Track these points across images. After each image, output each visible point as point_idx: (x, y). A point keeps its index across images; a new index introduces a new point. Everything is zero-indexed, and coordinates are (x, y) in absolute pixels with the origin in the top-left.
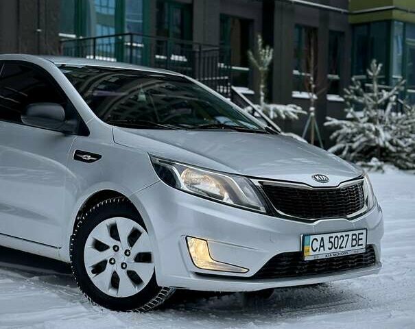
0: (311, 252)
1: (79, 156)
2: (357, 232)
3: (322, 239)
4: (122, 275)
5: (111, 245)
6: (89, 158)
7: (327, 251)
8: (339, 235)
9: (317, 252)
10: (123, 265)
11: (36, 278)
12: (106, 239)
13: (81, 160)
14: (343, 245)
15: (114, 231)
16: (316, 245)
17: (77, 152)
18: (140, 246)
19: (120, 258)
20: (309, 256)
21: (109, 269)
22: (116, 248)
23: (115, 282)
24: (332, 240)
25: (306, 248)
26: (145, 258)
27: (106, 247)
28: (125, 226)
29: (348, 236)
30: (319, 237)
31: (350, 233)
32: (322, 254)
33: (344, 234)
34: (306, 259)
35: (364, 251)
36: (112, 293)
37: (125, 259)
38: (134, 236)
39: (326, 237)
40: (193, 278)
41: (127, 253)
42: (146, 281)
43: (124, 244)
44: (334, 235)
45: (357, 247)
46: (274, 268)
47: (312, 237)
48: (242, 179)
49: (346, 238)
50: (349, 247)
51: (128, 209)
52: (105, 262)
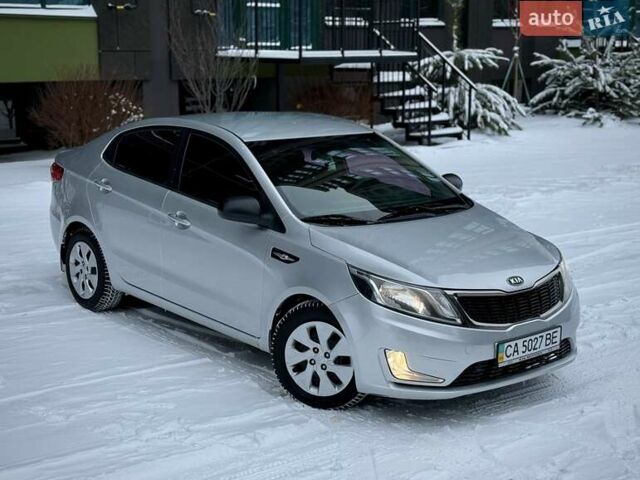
0: (505, 359)
1: (276, 253)
2: (551, 332)
3: (516, 345)
4: (322, 375)
5: (311, 347)
6: (287, 257)
7: (521, 354)
8: (533, 338)
9: (511, 358)
10: (323, 367)
11: (231, 354)
12: (306, 341)
13: (278, 258)
14: (537, 346)
15: (313, 334)
16: (510, 351)
17: (274, 250)
18: (340, 350)
19: (320, 359)
20: (503, 362)
21: (310, 369)
22: (316, 350)
23: (315, 381)
24: (526, 344)
25: (500, 355)
26: (344, 361)
27: (307, 349)
28: (325, 330)
29: (542, 337)
30: (513, 344)
31: (544, 334)
32: (515, 359)
33: (537, 336)
34: (500, 365)
35: (558, 348)
36: (313, 391)
37: (325, 361)
38: (333, 340)
39: (520, 342)
40: (392, 387)
41: (327, 355)
42: (346, 382)
43: (323, 346)
44: (528, 339)
45: (551, 346)
46: (469, 376)
47: (507, 344)
48: (439, 291)
49: (540, 339)
50: (543, 347)
51: (326, 315)
52: (305, 362)
